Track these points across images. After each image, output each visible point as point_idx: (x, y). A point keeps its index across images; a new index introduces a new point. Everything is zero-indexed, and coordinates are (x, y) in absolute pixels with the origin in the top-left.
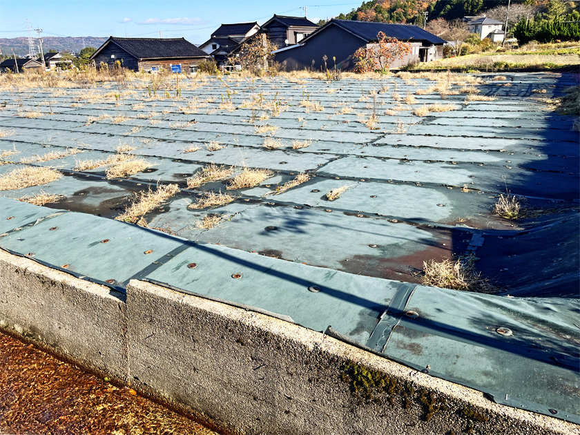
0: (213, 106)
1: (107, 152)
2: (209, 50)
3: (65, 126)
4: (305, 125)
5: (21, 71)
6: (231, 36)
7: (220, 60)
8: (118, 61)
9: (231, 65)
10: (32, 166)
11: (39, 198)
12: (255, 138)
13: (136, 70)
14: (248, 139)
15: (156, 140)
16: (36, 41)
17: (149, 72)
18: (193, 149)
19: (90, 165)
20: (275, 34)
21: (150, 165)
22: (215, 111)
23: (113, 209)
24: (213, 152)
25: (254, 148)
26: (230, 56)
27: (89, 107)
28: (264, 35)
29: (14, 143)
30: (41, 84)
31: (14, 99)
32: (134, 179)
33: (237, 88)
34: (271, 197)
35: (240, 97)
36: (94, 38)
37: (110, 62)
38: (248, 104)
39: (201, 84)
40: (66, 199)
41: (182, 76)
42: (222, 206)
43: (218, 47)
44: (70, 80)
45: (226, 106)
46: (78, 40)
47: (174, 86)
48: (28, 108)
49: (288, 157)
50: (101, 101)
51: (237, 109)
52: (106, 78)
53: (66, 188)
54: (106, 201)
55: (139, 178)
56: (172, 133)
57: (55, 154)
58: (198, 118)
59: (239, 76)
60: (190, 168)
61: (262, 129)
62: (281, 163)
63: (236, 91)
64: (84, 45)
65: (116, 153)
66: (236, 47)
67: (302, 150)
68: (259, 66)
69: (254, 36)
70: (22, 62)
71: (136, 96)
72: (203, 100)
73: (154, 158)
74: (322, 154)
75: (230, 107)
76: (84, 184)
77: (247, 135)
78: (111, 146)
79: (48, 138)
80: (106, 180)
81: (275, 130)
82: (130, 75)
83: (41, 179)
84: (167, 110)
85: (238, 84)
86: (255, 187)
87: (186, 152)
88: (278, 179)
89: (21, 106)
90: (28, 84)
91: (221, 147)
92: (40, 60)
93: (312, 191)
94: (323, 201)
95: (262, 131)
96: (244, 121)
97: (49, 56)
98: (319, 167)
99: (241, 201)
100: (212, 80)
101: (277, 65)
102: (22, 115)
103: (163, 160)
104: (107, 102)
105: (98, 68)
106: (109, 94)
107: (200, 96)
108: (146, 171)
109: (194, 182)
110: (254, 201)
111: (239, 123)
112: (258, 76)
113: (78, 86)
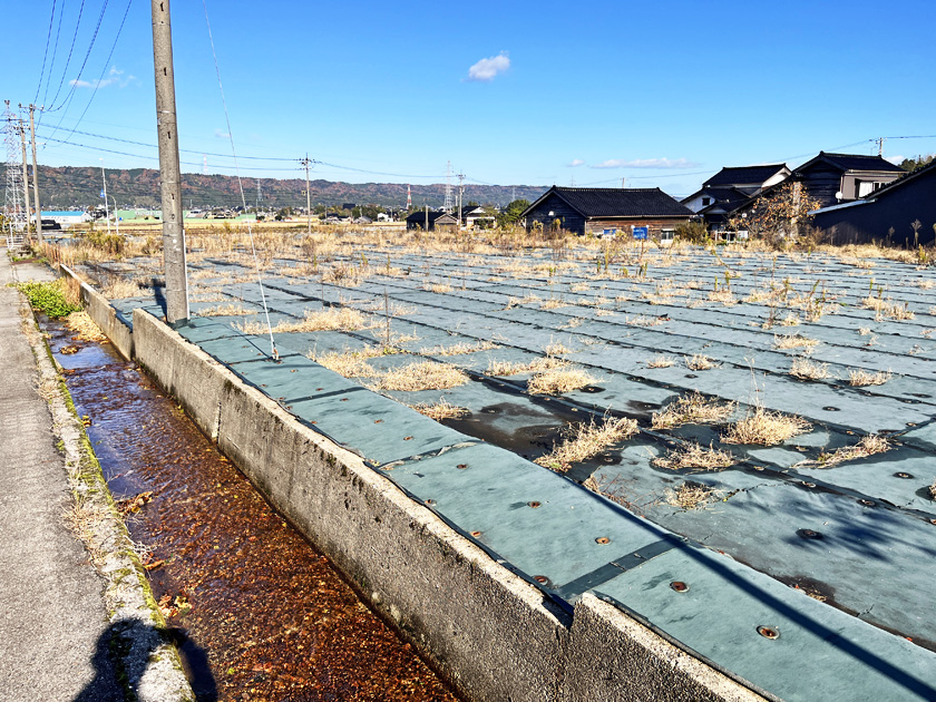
0: (699, 294)
1: (530, 352)
2: (697, 206)
3: (479, 307)
4: (875, 341)
5: (431, 227)
6: (737, 186)
7: (712, 220)
8: (558, 221)
9: (732, 230)
10: (434, 360)
11: (437, 409)
12: (775, 357)
13: (581, 232)
14: (759, 356)
15: (603, 342)
16: (456, 190)
17: (599, 237)
18: (663, 363)
19: (507, 370)
20: (819, 182)
21: (593, 381)
22: (702, 304)
23: (534, 445)
24: (696, 373)
25: (773, 374)
26: (733, 217)
27: (510, 282)
28: (798, 186)
29: (415, 326)
30: (454, 247)
31: (420, 265)
32: (567, 399)
33: (740, 268)
34: (807, 472)
35: (745, 283)
36: (528, 188)
37: (547, 221)
38: (762, 297)
39: (680, 258)
40: (470, 415)
41: (650, 244)
42: (712, 471)
43: (712, 202)
44: (490, 244)
45: (720, 297)
46: (508, 190)
47: (636, 259)
48: (436, 280)
49: (841, 398)
50: (528, 276)
51: (740, 302)
52: (538, 244)
53: (472, 400)
54: (525, 429)
55: (576, 399)
56: (629, 332)
57: (462, 347)
58: (672, 313)
59: (744, 249)
60: (657, 396)
61: (788, 343)
62: (826, 409)
63: (739, 274)
64: (514, 196)
65: (544, 355)
66: (743, 202)
67: (872, 389)
68: (782, 235)
69: (779, 186)
70: (434, 216)
71: (578, 272)
72: (681, 285)
73: (600, 370)
74: (914, 402)
75: (728, 299)
76: (497, 397)
77: (759, 350)
78: (537, 343)
79: (456, 322)
80: (527, 395)
81: (813, 346)
82: (572, 240)
83: (443, 380)
84: (623, 296)
85: (742, 261)
86: (774, 446)
87: (651, 367)
88: (821, 439)
89: (427, 275)
90: (438, 246)
91: (708, 365)
92: (455, 215)
93: (897, 475)
94: (922, 500)
95: (788, 345)
96: (754, 325)
97: (468, 210)
98: (910, 428)
99: (749, 468)
100: (697, 252)
101: (818, 233)
102: (427, 287)
103: (613, 376)
104: (536, 277)
105: (529, 229)
106: (540, 266)
107: (678, 278)
108: (586, 389)
109: (665, 419)
110: (772, 472)
111: (744, 327)
112: (779, 250)
113: (500, 253)
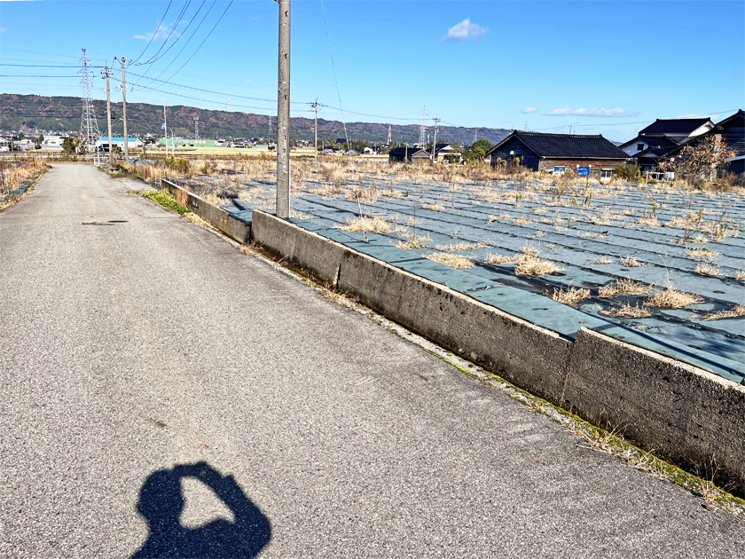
0: (632, 219)
1: (511, 251)
2: (632, 151)
3: (467, 221)
5: (411, 161)
6: (667, 135)
7: (644, 163)
8: (518, 159)
9: (661, 171)
12: (685, 261)
13: (536, 169)
14: (674, 260)
15: (562, 247)
16: (428, 130)
17: (551, 173)
18: (605, 261)
19: (499, 260)
20: (736, 135)
21: (557, 269)
22: (633, 226)
24: (628, 268)
25: (682, 271)
26: (662, 161)
28: (719, 137)
30: (436, 177)
31: (414, 189)
32: (542, 278)
33: (665, 201)
35: (668, 213)
37: (509, 159)
38: (680, 222)
39: (617, 192)
41: (593, 180)
42: (637, 318)
43: (646, 147)
44: (463, 175)
45: (648, 221)
47: (582, 192)
49: (728, 287)
50: (499, 201)
51: (663, 226)
52: (501, 176)
55: (546, 278)
56: (580, 242)
57: (464, 245)
58: (611, 231)
59: (670, 187)
60: (601, 279)
62: (715, 292)
63: (664, 206)
65: (522, 252)
66: (672, 149)
68: (703, 177)
69: (702, 137)
70: (413, 150)
71: (537, 199)
72: (618, 212)
73: (561, 263)
75: (654, 223)
77: (674, 257)
80: (514, 275)
81: (713, 255)
82: (529, 175)
84: (574, 218)
85: (667, 197)
86: (678, 309)
87: (596, 263)
88: (709, 307)
89: (421, 197)
90: (424, 176)
91: (637, 264)
92: (429, 151)
95: (695, 254)
96: (672, 241)
99: (660, 318)
100: (631, 188)
101: (732, 176)
103: (571, 267)
104: (505, 202)
105: (493, 164)
106: (507, 194)
107: (615, 207)
108: (554, 274)
109: (607, 292)
110: (675, 320)
111: (664, 242)
112: (699, 189)
113: (473, 182)
